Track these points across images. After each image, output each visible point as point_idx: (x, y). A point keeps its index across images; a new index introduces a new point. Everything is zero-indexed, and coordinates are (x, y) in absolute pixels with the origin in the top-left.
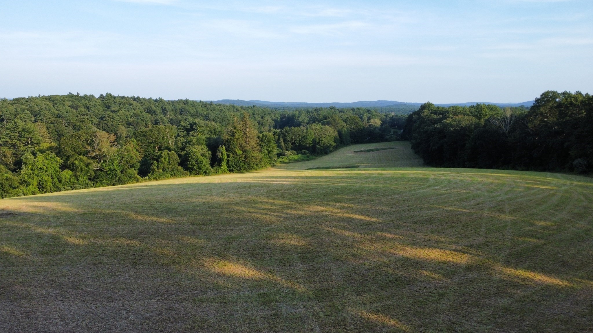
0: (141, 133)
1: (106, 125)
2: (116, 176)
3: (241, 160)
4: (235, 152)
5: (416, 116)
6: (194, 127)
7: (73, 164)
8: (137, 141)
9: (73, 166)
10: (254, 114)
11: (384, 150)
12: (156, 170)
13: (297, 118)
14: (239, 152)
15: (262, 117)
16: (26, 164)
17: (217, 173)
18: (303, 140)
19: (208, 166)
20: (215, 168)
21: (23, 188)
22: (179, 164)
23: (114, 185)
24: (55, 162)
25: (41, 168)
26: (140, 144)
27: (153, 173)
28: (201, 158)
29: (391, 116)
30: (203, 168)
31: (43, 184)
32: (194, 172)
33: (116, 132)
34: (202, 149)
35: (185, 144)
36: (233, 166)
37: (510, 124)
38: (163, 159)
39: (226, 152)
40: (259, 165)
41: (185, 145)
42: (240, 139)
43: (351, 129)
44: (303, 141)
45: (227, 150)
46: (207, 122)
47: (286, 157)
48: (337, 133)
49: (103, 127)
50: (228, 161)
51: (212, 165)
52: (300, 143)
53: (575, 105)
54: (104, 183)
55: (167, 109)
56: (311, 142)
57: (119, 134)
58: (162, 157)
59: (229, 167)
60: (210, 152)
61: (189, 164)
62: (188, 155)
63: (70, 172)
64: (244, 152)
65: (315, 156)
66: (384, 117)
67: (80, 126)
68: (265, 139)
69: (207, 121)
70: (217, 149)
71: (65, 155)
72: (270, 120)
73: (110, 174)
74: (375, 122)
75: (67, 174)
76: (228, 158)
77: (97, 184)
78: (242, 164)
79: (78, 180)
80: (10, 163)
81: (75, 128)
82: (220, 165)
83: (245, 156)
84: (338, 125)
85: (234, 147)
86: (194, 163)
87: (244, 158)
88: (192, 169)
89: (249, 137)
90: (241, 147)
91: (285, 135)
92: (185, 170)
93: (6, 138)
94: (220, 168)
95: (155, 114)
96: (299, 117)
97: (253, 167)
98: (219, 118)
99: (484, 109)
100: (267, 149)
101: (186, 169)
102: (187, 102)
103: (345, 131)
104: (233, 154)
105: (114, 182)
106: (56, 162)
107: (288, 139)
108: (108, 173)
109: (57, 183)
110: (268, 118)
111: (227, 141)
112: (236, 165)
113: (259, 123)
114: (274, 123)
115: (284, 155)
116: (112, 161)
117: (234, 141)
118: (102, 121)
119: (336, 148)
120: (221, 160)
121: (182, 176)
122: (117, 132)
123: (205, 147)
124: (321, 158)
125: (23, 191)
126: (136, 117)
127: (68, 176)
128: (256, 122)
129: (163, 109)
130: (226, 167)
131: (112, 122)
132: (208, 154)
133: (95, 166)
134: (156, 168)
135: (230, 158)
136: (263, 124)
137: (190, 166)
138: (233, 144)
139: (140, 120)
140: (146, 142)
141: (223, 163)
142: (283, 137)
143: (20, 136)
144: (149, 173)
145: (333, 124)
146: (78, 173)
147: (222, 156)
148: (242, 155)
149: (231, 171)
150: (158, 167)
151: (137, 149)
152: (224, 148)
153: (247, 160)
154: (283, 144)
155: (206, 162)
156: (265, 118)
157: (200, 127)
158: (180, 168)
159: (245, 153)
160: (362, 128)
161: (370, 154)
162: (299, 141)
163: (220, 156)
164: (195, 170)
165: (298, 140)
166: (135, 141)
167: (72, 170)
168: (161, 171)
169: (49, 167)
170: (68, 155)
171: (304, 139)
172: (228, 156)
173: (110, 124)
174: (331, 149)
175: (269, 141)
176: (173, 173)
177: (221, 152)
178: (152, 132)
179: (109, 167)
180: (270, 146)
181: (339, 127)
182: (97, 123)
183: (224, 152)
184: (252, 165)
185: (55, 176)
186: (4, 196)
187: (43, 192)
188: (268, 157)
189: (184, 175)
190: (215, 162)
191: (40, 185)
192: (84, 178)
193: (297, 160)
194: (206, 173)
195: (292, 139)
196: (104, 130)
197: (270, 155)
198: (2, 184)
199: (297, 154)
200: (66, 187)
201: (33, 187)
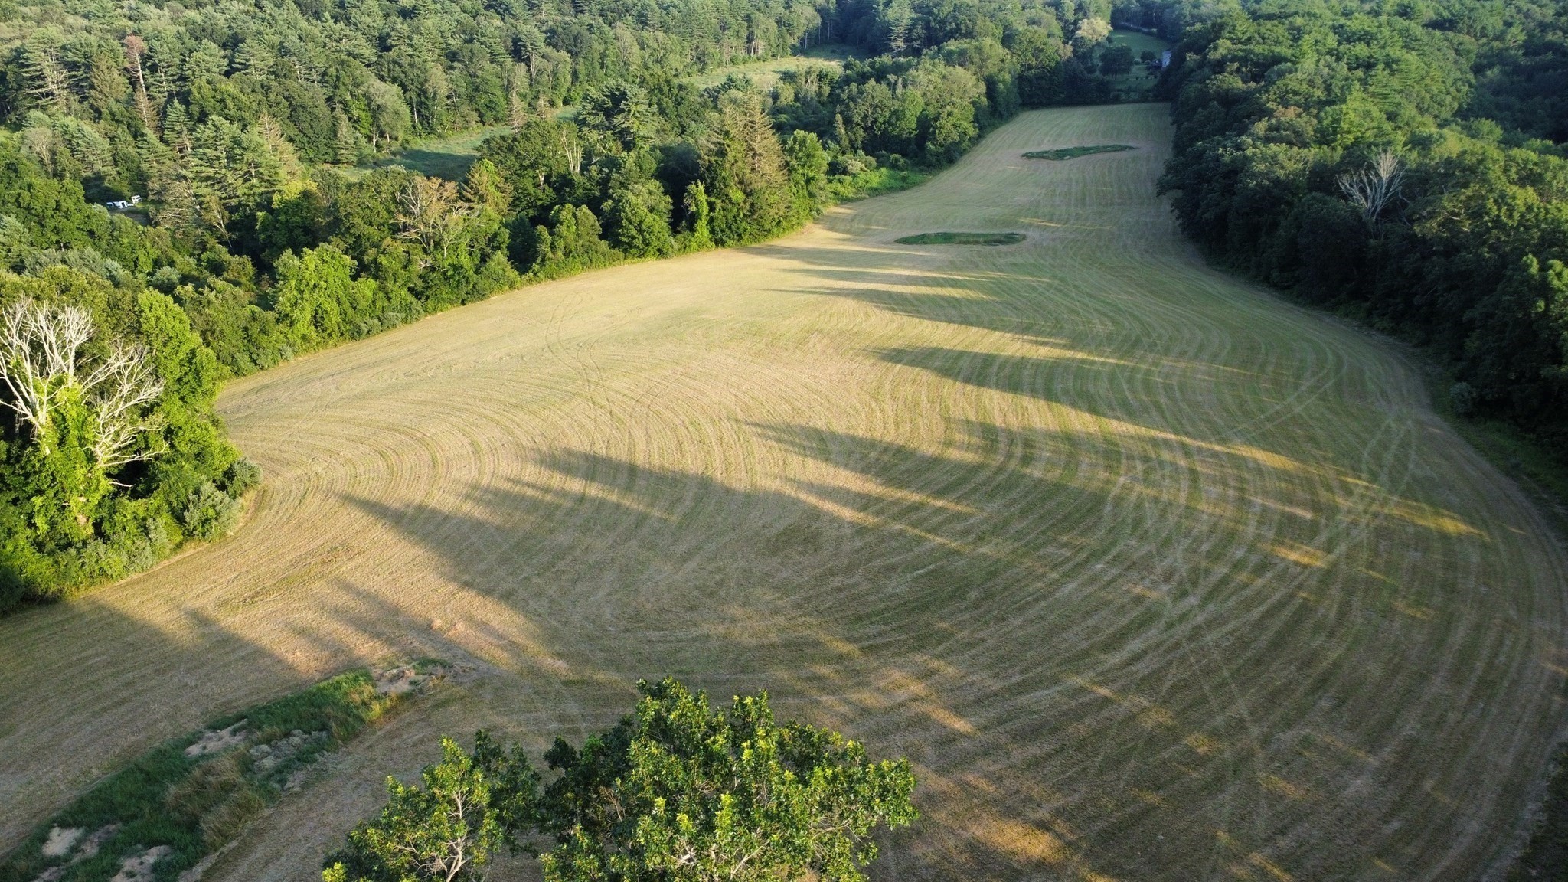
1: (397, 67)
2: (467, 282)
3: (742, 216)
4: (727, 195)
5: (1195, 57)
6: (622, 106)
7: (375, 261)
8: (496, 164)
9: (377, 269)
11: (1100, 156)
12: (550, 255)
13: (881, 7)
14: (737, 195)
16: (285, 277)
17: (685, 248)
18: (893, 120)
19: (666, 234)
20: (680, 236)
21: (286, 330)
22: (602, 237)
23: (463, 303)
24: (341, 268)
25: (315, 286)
26: (504, 173)
27: (543, 261)
28: (650, 218)
30: (655, 243)
31: (324, 319)
32: (634, 251)
33: (422, 85)
34: (650, 193)
35: (607, 170)
36: (722, 231)
37: (1386, 194)
38: (563, 228)
39: (706, 197)
40: (784, 223)
41: (607, 174)
42: (740, 164)
43: (1022, 66)
44: (892, 125)
45: (707, 192)
47: (848, 179)
48: (983, 87)
49: (389, 70)
50: (711, 220)
51: (674, 228)
52: (886, 129)
54: (444, 300)
56: (914, 126)
58: (561, 224)
59: (712, 231)
60: (668, 198)
61: (623, 235)
62: (620, 211)
63: (373, 283)
64: (748, 194)
65: (921, 171)
67: (338, 78)
68: (800, 150)
69: (642, 29)
70: (685, 190)
71: (351, 235)
72: (809, 11)
73: (452, 276)
74: (1094, 31)
75: (367, 286)
76: (712, 214)
77: (430, 304)
78: (744, 224)
79: (389, 299)
80: (219, 224)
81: (326, 82)
82: (692, 229)
83: (752, 205)
84: (989, 63)
85: (726, 186)
86: (634, 232)
87: (749, 211)
88: (630, 245)
89: (760, 155)
90: (741, 182)
91: (848, 106)
92: (613, 247)
93: (201, 162)
94: (693, 236)
95: (510, 14)
96: (887, 4)
97: (769, 231)
99: (1346, 113)
100: (803, 174)
101: (616, 243)
103: (1004, 82)
104: (723, 201)
105: (465, 296)
106: (344, 266)
107: (857, 118)
108: (449, 273)
109: (350, 311)
110: (804, 7)
111: (708, 169)
112: (730, 228)
113: (780, 22)
114: (818, 20)
115: (845, 172)
116: (455, 248)
117: (724, 169)
118: (385, 54)
119: (976, 140)
120: (693, 218)
121: (607, 263)
122: (427, 86)
123: (655, 185)
124: (937, 178)
125: (286, 337)
126: (464, 32)
127: (369, 294)
128: (772, 20)
130: (706, 233)
131: (411, 56)
132: (665, 202)
133: (420, 265)
134: (548, 249)
135: (717, 210)
136: (789, 25)
137: (624, 239)
138: (724, 178)
139: (476, 45)
140: (517, 165)
141: (700, 223)
142: (841, 113)
143: (231, 158)
144: (535, 260)
145: (976, 60)
146: (389, 285)
147: (697, 206)
148: (744, 202)
149: (719, 243)
150: (553, 247)
151: (496, 187)
152: (701, 187)
153: (755, 217)
154: (843, 131)
155: (659, 224)
156: (796, 7)
157: (636, 104)
158: (604, 245)
159: (750, 199)
160: (1053, 65)
161: (1065, 167)
162: (884, 123)
163: (693, 208)
164: (636, 247)
165: (881, 120)
166: (492, 166)
167: (376, 278)
168: (560, 254)
169: (331, 280)
170: (358, 233)
171: (897, 119)
172: (712, 207)
173: (405, 62)
174: (964, 145)
175: (808, 156)
176: (586, 260)
177: (693, 196)
178: (528, 139)
179: (450, 261)
180: (810, 166)
181: (991, 68)
182: (374, 59)
183: (702, 197)
184: (767, 227)
185: (344, 299)
186: (254, 356)
187: (325, 334)
188: (806, 193)
189: (612, 260)
190: (681, 220)
191: (317, 321)
192: (400, 294)
193: (876, 189)
194: (661, 253)
195: (865, 117)
196: (394, 80)
197: (810, 188)
198: (246, 329)
199: (878, 168)
200: (367, 319)
201: (304, 325)
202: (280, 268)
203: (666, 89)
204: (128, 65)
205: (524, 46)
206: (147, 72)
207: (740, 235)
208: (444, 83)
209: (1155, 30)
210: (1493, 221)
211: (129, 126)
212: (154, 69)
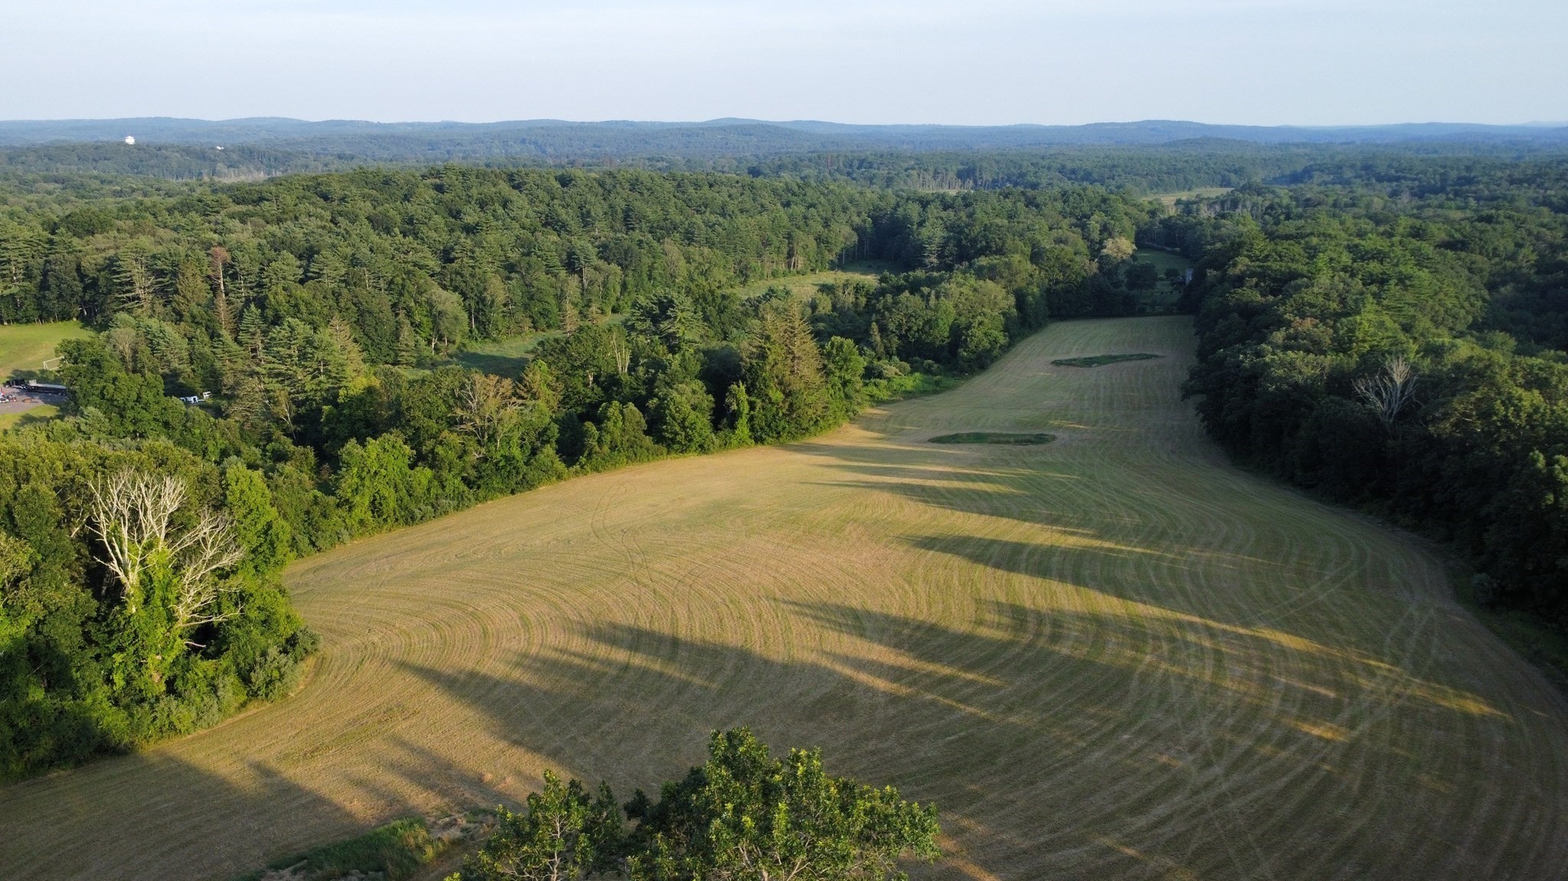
0: (555, 344)
1: (459, 277)
2: (518, 473)
3: (781, 415)
4: (767, 395)
5: (1215, 272)
6: (669, 313)
7: (432, 451)
8: (549, 365)
9: (434, 459)
11: (1126, 364)
12: (597, 448)
13: (915, 227)
14: (776, 395)
15: (826, 224)
16: (348, 464)
17: (725, 445)
18: (927, 328)
19: (708, 431)
20: (721, 433)
21: (345, 515)
22: (646, 433)
23: (513, 492)
24: (400, 457)
25: (376, 473)
26: (556, 373)
27: (590, 454)
28: (692, 416)
29: (1166, 217)
30: (697, 439)
31: (381, 504)
32: (676, 446)
33: (481, 293)
34: (694, 392)
35: (653, 371)
36: (762, 429)
37: (1401, 398)
38: (610, 424)
39: (747, 397)
40: (821, 423)
41: (653, 375)
42: (780, 366)
43: (1050, 283)
44: (926, 333)
45: (748, 392)
46: (691, 249)
47: (884, 382)
48: (1012, 300)
49: (451, 280)
50: (751, 419)
51: (716, 426)
52: (920, 336)
53: (1513, 425)
54: (494, 489)
55: (593, 214)
56: (946, 334)
57: (489, 298)
58: (609, 419)
59: (752, 429)
60: (711, 397)
61: (667, 431)
62: (665, 409)
63: (429, 473)
64: (788, 394)
65: (954, 376)
67: (403, 286)
68: (837, 355)
69: (689, 245)
70: (727, 390)
71: (411, 427)
72: (847, 230)
73: (503, 467)
74: (1119, 249)
75: (423, 475)
76: (752, 413)
77: (481, 493)
78: (782, 423)
79: (443, 487)
80: (286, 417)
81: (392, 289)
82: (732, 427)
83: (791, 405)
84: (1018, 278)
85: (766, 387)
86: (677, 428)
87: (788, 410)
88: (673, 441)
89: (799, 358)
90: (781, 383)
91: (883, 315)
92: (657, 443)
93: (274, 360)
94: (734, 433)
95: (566, 230)
96: (921, 224)
97: (807, 429)
98: (719, 235)
99: (1361, 324)
100: (840, 377)
101: (659, 439)
103: (1033, 294)
104: (763, 401)
105: (514, 486)
106: (404, 455)
107: (892, 327)
108: (501, 464)
109: (407, 498)
110: (842, 225)
111: (749, 370)
112: (769, 426)
113: (819, 239)
114: (855, 238)
115: (880, 376)
116: (508, 440)
117: (765, 371)
118: (449, 265)
119: (1006, 349)
120: (735, 416)
121: (651, 457)
122: (485, 294)
123: (698, 385)
124: (969, 382)
125: (344, 521)
126: (523, 246)
127: (425, 482)
128: (811, 238)
129: (582, 214)
130: (747, 431)
131: (473, 267)
132: (708, 401)
133: (474, 457)
134: (595, 443)
135: (757, 409)
136: (828, 242)
137: (668, 435)
138: (764, 379)
139: (534, 258)
140: (569, 366)
141: (740, 421)
142: (877, 322)
143: (303, 356)
144: (582, 454)
145: (1005, 275)
146: (445, 474)
147: (738, 405)
148: (784, 402)
149: (759, 441)
150: (600, 441)
151: (548, 385)
152: (743, 388)
153: (794, 416)
154: (878, 338)
155: (702, 422)
156: (834, 226)
157: (682, 311)
158: (648, 441)
159: (789, 400)
160: (1079, 280)
161: (1091, 374)
162: (918, 331)
163: (734, 407)
164: (679, 443)
165: (915, 328)
166: (545, 367)
167: (431, 467)
168: (606, 449)
169: (390, 468)
170: (417, 425)
171: (931, 328)
172: (752, 406)
173: (467, 272)
174: (995, 352)
175: (845, 360)
176: (631, 454)
177: (735, 396)
178: (580, 342)
179: (502, 452)
180: (847, 370)
181: (1020, 282)
182: (438, 270)
183: (743, 397)
184: (805, 425)
185: (401, 486)
186: (313, 539)
187: (381, 520)
188: (843, 395)
189: (657, 454)
190: (723, 418)
191: (376, 507)
192: (454, 482)
193: (910, 392)
194: (703, 449)
195: (900, 325)
196: (455, 289)
197: (846, 390)
198: (308, 513)
199: (912, 373)
200: (423, 507)
201: (362, 510)
202: (344, 456)
203: (710, 298)
204: (210, 273)
205: (578, 259)
206: (228, 279)
207: (778, 433)
208: (502, 292)
209: (1178, 249)
210: (1501, 421)
211: (207, 328)
212: (234, 277)
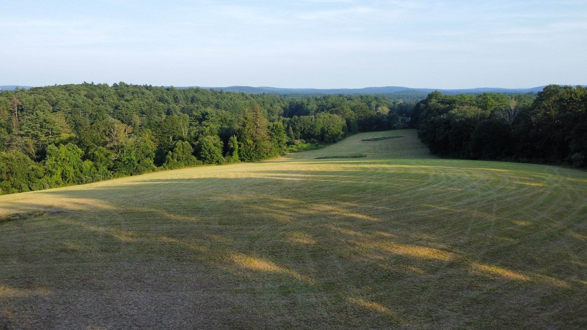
0: (155, 123)
1: (121, 115)
2: (134, 166)
3: (252, 150)
4: (246, 141)
5: (423, 105)
6: (206, 117)
7: (93, 154)
8: (152, 131)
9: (93, 157)
10: (263, 102)
11: (391, 139)
12: (171, 160)
13: (306, 105)
14: (250, 142)
15: (271, 105)
16: (50, 155)
17: (228, 162)
18: (312, 128)
19: (220, 155)
20: (227, 157)
21: (48, 178)
22: (193, 154)
23: (131, 175)
24: (76, 153)
25: (64, 159)
26: (155, 134)
27: (168, 162)
28: (213, 148)
29: (399, 104)
30: (215, 158)
31: (66, 174)
32: (206, 161)
33: (130, 121)
34: (214, 139)
35: (198, 134)
36: (244, 156)
37: (514, 116)
38: (177, 149)
39: (237, 142)
40: (269, 154)
42: (251, 129)
43: (359, 117)
44: (311, 130)
45: (238, 140)
46: (218, 111)
47: (295, 146)
48: (345, 121)
49: (117, 116)
50: (239, 151)
51: (224, 155)
52: (309, 132)
54: (122, 173)
55: (179, 98)
56: (320, 131)
57: (133, 123)
58: (176, 147)
59: (240, 156)
60: (222, 142)
61: (202, 154)
62: (201, 145)
63: (91, 163)
64: (255, 141)
65: (323, 144)
66: (392, 104)
67: (96, 116)
68: (276, 129)
69: (217, 109)
70: (229, 140)
71: (85, 146)
72: (279, 108)
73: (127, 164)
74: (383, 110)
75: (88, 164)
76: (240, 148)
77: (116, 174)
78: (253, 153)
79: (98, 170)
80: (33, 153)
81: (91, 117)
82: (231, 155)
83: (256, 146)
84: (346, 114)
85: (245, 137)
86: (207, 153)
87: (255, 148)
88: (205, 158)
89: (259, 127)
90: (252, 137)
91: (294, 124)
92: (199, 160)
93: (28, 129)
94: (232, 157)
95: (168, 103)
96: (307, 105)
97: (263, 156)
98: (229, 106)
100: (277, 139)
101: (199, 158)
102: (197, 90)
103: (353, 120)
104: (244, 144)
105: (132, 172)
106: (78, 153)
107: (297, 128)
108: (126, 163)
109: (79, 173)
110: (278, 106)
111: (238, 131)
112: (247, 154)
113: (269, 111)
114: (283, 111)
115: (293, 144)
116: (130, 151)
117: (245, 131)
118: (116, 111)
119: (344, 137)
120: (232, 150)
121: (195, 165)
122: (132, 121)
123: (217, 137)
124: (330, 146)
125: (48, 181)
126: (149, 106)
127: (89, 167)
128: (266, 110)
129: (174, 98)
130: (237, 157)
131: (126, 111)
132: (221, 144)
133: (113, 156)
134: (171, 158)
135: (242, 147)
136: (272, 112)
137: (203, 156)
138: (245, 134)
139: (153, 109)
140: (161, 132)
141: (235, 152)
142: (292, 126)
144: (165, 162)
145: (341, 113)
146: (98, 164)
147: (233, 145)
148: (253, 144)
149: (242, 160)
150: (172, 157)
151: (152, 140)
152: (235, 138)
153: (257, 150)
154: (292, 133)
155: (218, 152)
156: (275, 106)
157: (212, 117)
158: (194, 158)
159: (255, 143)
160: (370, 116)
161: (377, 143)
162: (308, 129)
163: (232, 146)
164: (208, 159)
165: (307, 128)
166: (150, 132)
167: (92, 160)
168: (175, 160)
169: (71, 158)
170: (88, 146)
171: (313, 128)
172: (240, 146)
173: (124, 113)
174: (340, 137)
175: (279, 131)
176: (187, 163)
177: (232, 142)
178: (166, 122)
179: (127, 157)
180: (280, 136)
181: (347, 115)
182: (112, 112)
183: (236, 142)
184: (262, 155)
185: (76, 167)
186: (30, 186)
187: (66, 182)
188: (278, 146)
189: (198, 165)
190: (227, 151)
191: (64, 176)
192: (103, 168)
193: (306, 149)
194: (218, 163)
195: (301, 128)
196: (119, 119)
197: (280, 144)
198: (28, 174)
199: (306, 143)
200: (87, 177)
201: (57, 177)
202: (48, 151)
203: (224, 121)
204: (11, 109)
205: (171, 111)
206: (19, 112)
207: (251, 158)
208: (139, 121)
209: (404, 114)
211: (7, 129)
212: (22, 110)
